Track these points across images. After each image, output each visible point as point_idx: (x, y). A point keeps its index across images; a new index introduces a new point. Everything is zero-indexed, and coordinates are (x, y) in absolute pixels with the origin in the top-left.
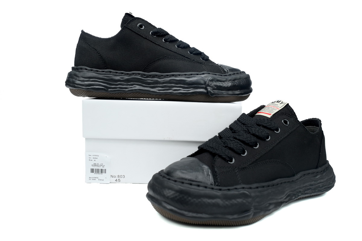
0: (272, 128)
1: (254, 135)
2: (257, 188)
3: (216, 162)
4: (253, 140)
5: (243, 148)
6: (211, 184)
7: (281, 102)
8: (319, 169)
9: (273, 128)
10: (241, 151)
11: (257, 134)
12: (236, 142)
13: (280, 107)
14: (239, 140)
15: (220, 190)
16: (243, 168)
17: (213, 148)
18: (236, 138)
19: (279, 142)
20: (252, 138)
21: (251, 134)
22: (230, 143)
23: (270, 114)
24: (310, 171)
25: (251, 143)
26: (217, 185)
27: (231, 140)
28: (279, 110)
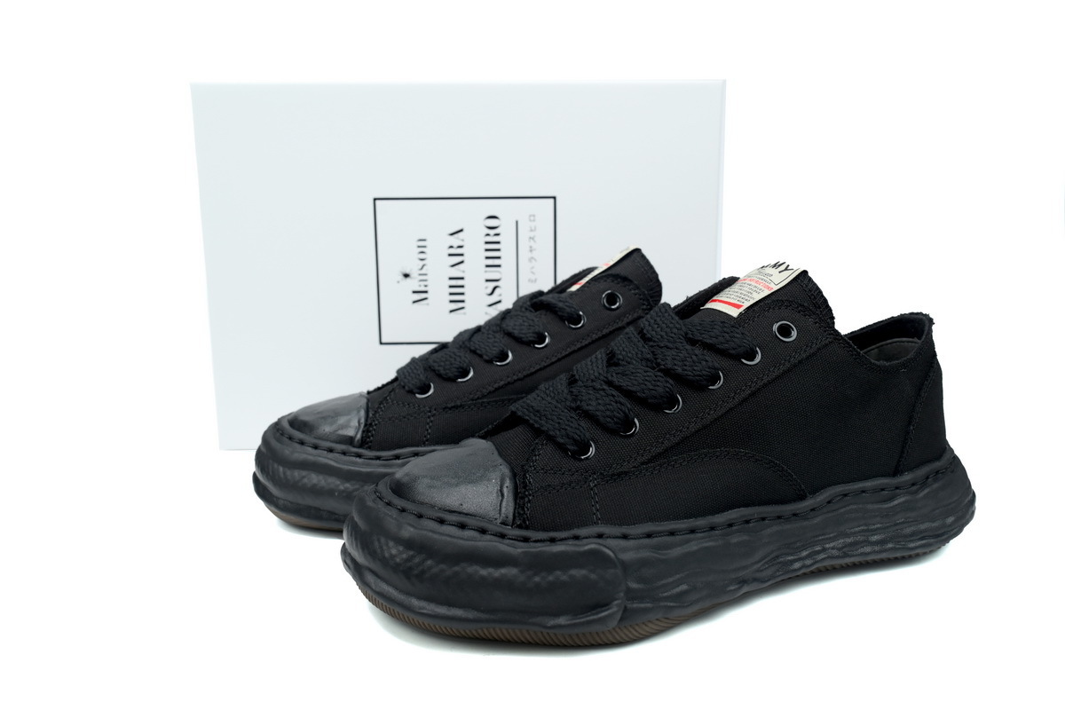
0: (733, 352)
1: (668, 372)
2: (649, 536)
3: (535, 455)
4: (660, 390)
5: (624, 413)
6: (504, 523)
7: (783, 267)
8: (907, 477)
9: (734, 349)
10: (616, 423)
11: (679, 370)
12: (608, 395)
13: (779, 280)
14: (619, 388)
15: (526, 540)
16: (619, 475)
17: (538, 411)
18: (610, 383)
19: (753, 394)
20: (658, 384)
21: (660, 370)
22: (590, 399)
23: (738, 306)
24: (868, 484)
25: (655, 397)
26: (520, 527)
27: (594, 389)
28: (770, 292)
